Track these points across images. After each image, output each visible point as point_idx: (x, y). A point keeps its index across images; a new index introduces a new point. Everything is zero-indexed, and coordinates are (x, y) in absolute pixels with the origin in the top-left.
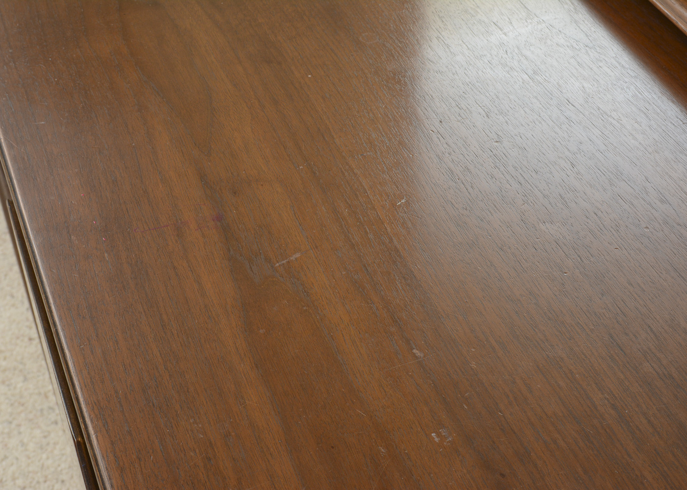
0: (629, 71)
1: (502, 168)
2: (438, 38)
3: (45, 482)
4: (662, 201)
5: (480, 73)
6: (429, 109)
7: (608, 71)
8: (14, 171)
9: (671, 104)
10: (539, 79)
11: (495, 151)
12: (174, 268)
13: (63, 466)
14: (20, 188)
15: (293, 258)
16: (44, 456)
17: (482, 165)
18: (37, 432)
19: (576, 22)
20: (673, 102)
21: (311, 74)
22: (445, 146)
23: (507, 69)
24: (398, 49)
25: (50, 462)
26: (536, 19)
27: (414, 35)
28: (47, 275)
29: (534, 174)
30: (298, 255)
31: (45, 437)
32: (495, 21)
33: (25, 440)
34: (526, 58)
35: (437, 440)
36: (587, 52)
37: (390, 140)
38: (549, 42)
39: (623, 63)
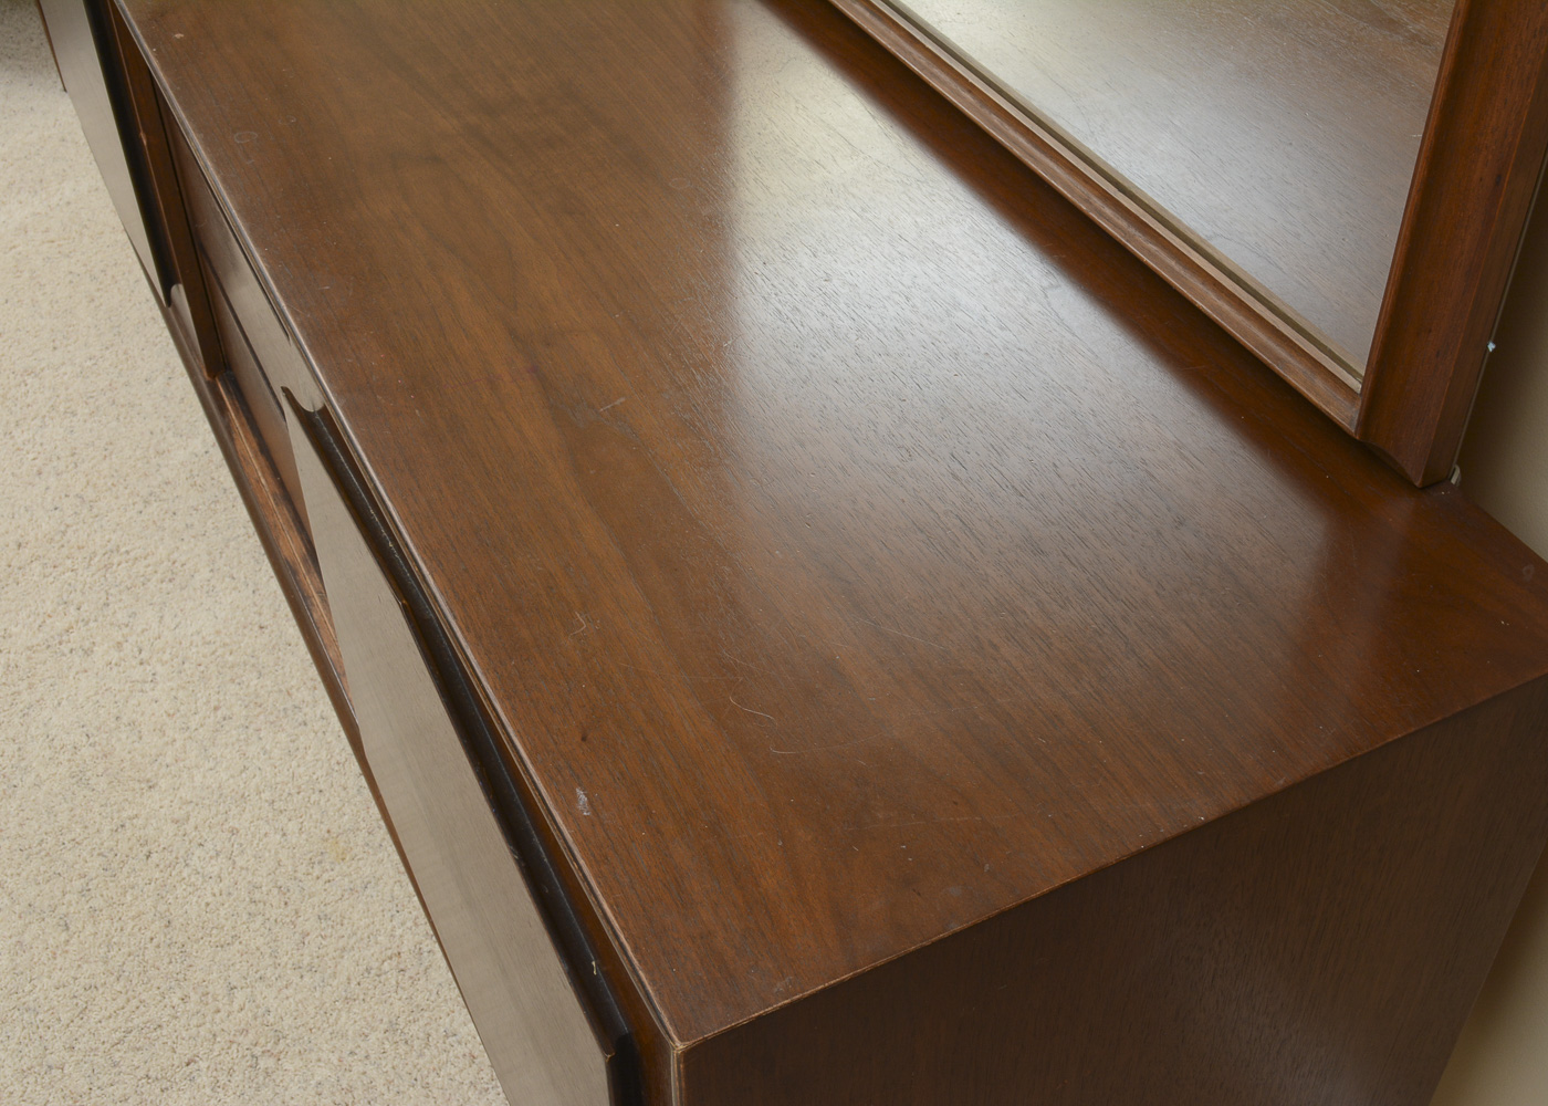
0: (964, 204)
1: (833, 305)
2: (755, 180)
3: (299, 793)
4: (1001, 328)
5: (804, 213)
6: (751, 252)
7: (943, 205)
8: (304, 338)
9: (1010, 234)
10: (868, 216)
11: (824, 290)
12: (492, 419)
13: (319, 773)
14: (312, 352)
15: (618, 402)
16: (294, 764)
17: (811, 304)
18: (282, 736)
19: (905, 156)
20: (1012, 232)
21: (618, 223)
22: (771, 287)
23: (833, 208)
24: (713, 193)
25: (302, 770)
26: (862, 155)
27: (729, 178)
28: (355, 434)
29: (867, 309)
30: (622, 400)
31: (293, 741)
32: (817, 159)
33: (268, 747)
34: (854, 196)
35: (781, 556)
36: (919, 187)
37: (710, 283)
38: (877, 179)
39: (958, 196)
